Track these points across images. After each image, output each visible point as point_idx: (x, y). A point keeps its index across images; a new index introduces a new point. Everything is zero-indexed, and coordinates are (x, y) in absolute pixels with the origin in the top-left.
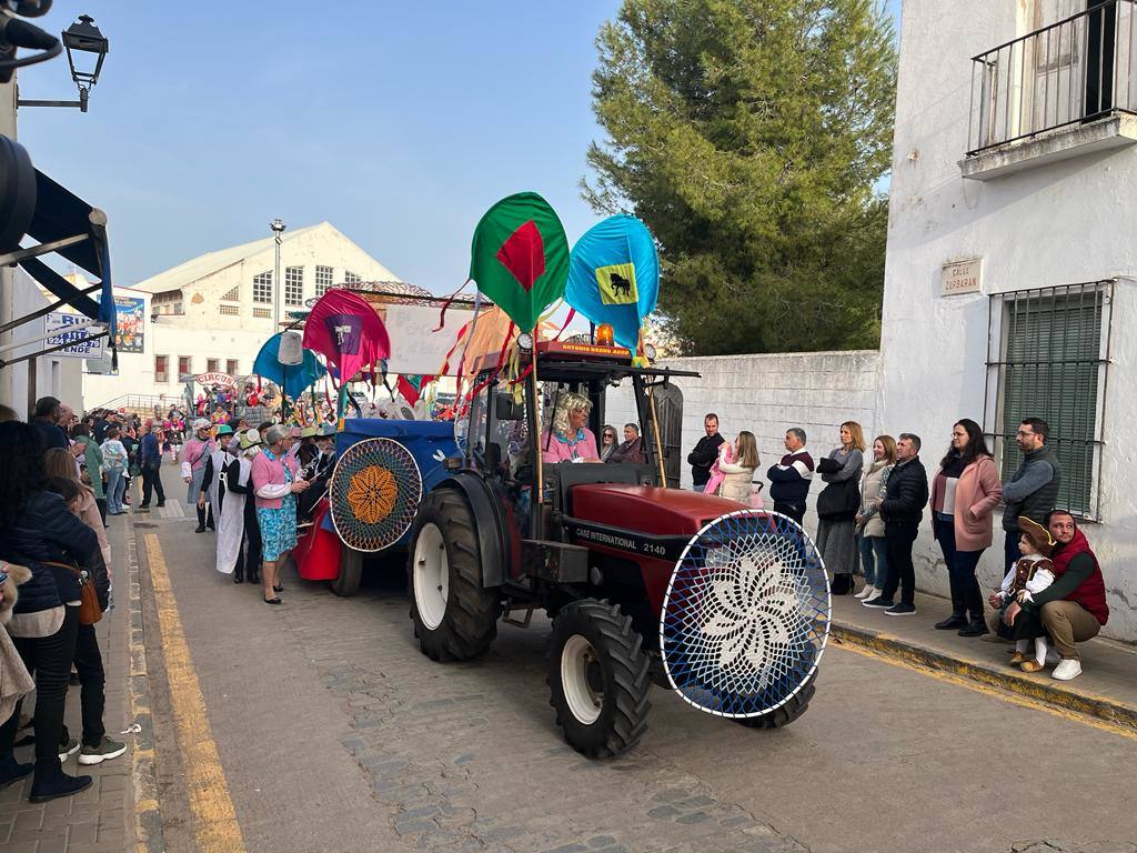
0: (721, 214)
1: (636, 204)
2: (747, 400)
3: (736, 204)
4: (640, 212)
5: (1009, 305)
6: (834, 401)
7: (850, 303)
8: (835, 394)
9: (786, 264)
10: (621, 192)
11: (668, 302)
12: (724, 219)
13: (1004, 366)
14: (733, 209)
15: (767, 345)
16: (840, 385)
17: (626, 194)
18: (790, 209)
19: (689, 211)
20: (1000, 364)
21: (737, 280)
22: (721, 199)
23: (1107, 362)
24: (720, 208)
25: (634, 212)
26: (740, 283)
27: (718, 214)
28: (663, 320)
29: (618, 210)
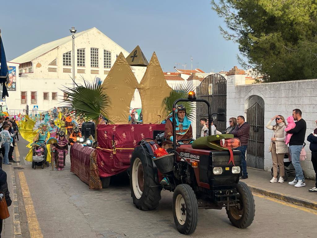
0: (281, 13)
1: (239, 11)
3: (288, 8)
4: (241, 14)
9: (314, 36)
10: (231, 5)
11: (256, 57)
12: (282, 16)
14: (287, 11)
15: (306, 75)
17: (234, 6)
19: (265, 13)
21: (290, 44)
22: (280, 6)
24: (280, 10)
25: (238, 14)
26: (291, 46)
27: (279, 13)
28: (254, 65)
29: (230, 14)
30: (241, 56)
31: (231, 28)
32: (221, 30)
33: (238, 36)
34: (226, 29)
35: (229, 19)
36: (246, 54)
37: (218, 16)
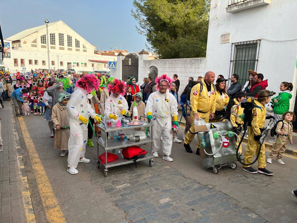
0: (169, 21)
1: (147, 17)
2: (174, 71)
3: (173, 18)
4: (148, 19)
5: (236, 46)
6: (194, 71)
7: (202, 45)
8: (195, 69)
9: (186, 35)
10: (143, 14)
11: (155, 45)
12: (170, 22)
13: (234, 62)
14: (172, 19)
15: (180, 56)
16: (196, 67)
17: (144, 14)
18: (187, 20)
19: (161, 20)
20: (233, 61)
21: (173, 39)
22: (169, 16)
23: (258, 60)
24: (168, 19)
25: (146, 19)
26: (174, 39)
27: (168, 21)
28: (154, 50)
29: (142, 19)
30: (148, 44)
31: (142, 27)
32: (137, 28)
33: (146, 32)
34: (139, 27)
35: (141, 22)
36: (150, 43)
37: (135, 19)
